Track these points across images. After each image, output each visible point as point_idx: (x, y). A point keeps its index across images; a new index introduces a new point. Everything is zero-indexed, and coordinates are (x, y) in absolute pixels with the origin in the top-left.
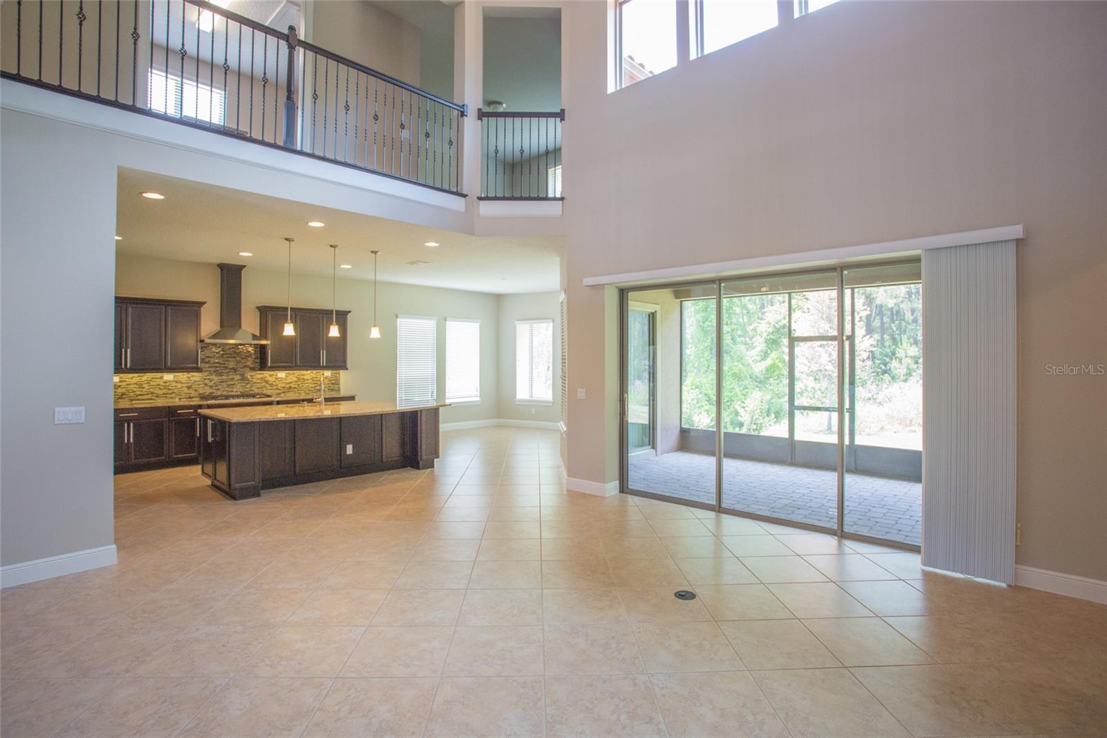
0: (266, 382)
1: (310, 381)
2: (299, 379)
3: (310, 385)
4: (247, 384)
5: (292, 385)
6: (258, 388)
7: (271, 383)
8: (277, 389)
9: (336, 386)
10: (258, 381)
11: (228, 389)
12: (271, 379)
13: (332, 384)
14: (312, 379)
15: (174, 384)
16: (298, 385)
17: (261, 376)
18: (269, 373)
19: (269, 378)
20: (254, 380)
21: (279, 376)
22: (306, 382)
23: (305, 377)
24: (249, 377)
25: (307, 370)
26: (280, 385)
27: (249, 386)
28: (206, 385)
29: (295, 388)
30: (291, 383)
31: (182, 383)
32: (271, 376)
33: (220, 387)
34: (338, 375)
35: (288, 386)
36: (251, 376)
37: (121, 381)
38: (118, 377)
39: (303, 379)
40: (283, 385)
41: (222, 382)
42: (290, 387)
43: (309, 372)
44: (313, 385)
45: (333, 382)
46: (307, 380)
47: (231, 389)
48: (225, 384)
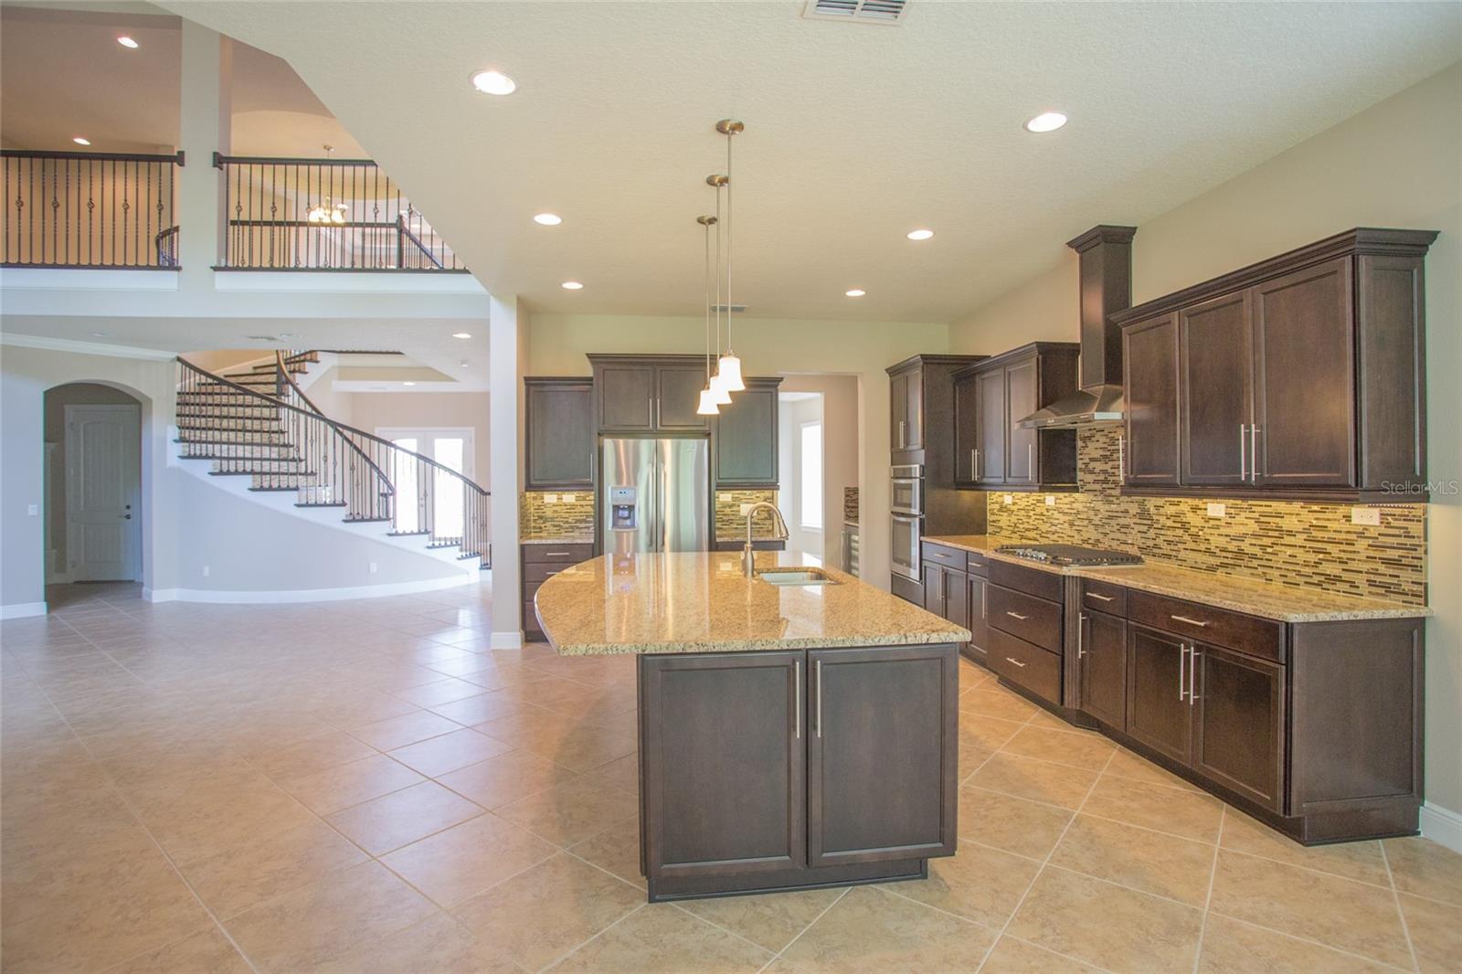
0: (1185, 526)
1: (1299, 540)
2: (1265, 529)
3: (1302, 556)
4: (1150, 526)
5: (1245, 546)
6: (1169, 543)
7: (1193, 530)
8: (1208, 551)
9: (1406, 576)
10: (1170, 523)
11: (1118, 536)
12: (1194, 520)
13: (1387, 562)
14: (1305, 531)
15: (1056, 515)
16: (1263, 547)
17: (1171, 510)
18: (1191, 501)
19: (1191, 518)
20: (1163, 520)
21: (1210, 513)
22: (1287, 540)
23: (1287, 523)
24: (1152, 510)
25: (1289, 500)
26: (1217, 541)
27: (1152, 533)
28: (1090, 520)
29: (1254, 557)
30: (1241, 538)
31: (1065, 514)
32: (1195, 509)
33: (1107, 529)
34: (1415, 528)
35: (1232, 547)
36: (1157, 507)
37: (1014, 504)
38: (1010, 497)
39: (1279, 529)
40: (1222, 542)
41: (1111, 518)
42: (1241, 552)
43: (1297, 506)
44: (1312, 558)
45: (1393, 554)
46: (1290, 533)
47: (1123, 537)
48: (1113, 522)
